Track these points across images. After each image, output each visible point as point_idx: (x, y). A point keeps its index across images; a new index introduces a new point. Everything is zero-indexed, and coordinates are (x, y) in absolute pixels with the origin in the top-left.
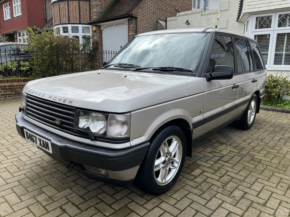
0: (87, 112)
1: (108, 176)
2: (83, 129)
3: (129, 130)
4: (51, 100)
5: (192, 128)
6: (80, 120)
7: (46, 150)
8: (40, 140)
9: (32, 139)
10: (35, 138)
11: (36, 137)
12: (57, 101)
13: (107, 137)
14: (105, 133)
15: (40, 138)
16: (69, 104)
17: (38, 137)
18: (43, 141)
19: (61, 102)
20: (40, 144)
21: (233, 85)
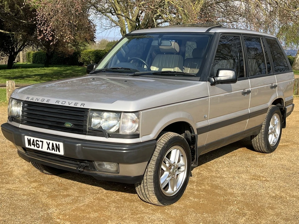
0: (99, 112)
1: (119, 173)
2: (96, 128)
3: (139, 128)
4: (60, 104)
5: (197, 134)
8: (48, 144)
9: (36, 145)
11: (42, 142)
12: (66, 105)
13: (120, 133)
15: (48, 141)
16: (82, 107)
17: (45, 141)
18: (53, 143)
19: (71, 105)
21: (243, 90)
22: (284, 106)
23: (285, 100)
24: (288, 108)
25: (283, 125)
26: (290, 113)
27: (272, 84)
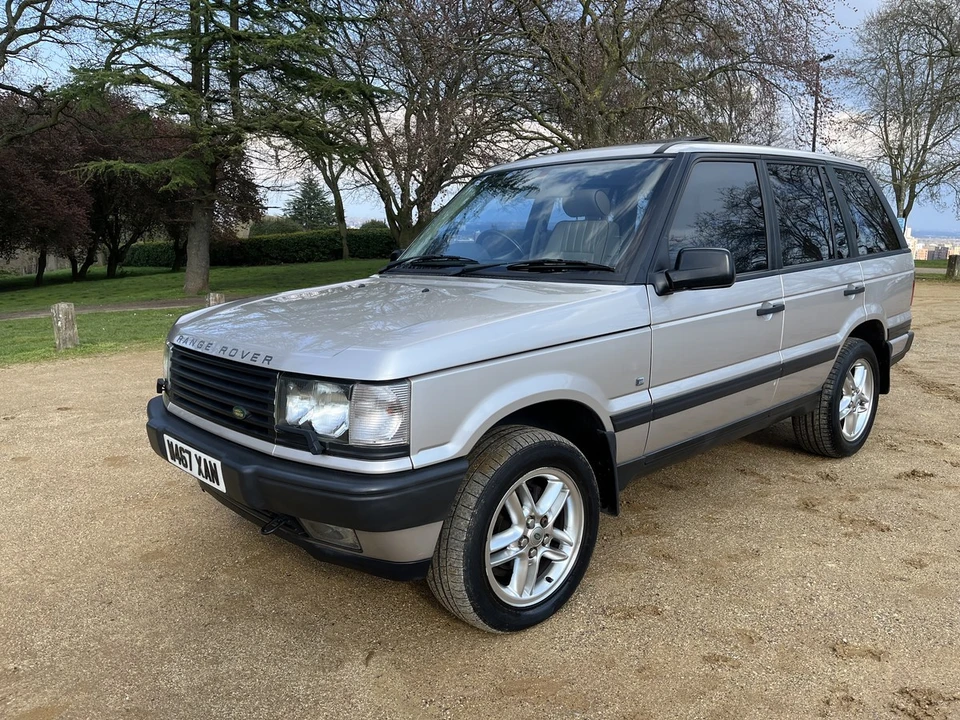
0: (305, 382)
1: (361, 551)
2: (296, 426)
3: (406, 427)
4: (226, 356)
6: (290, 405)
7: (211, 484)
8: (199, 460)
9: (182, 460)
10: (186, 456)
11: (189, 453)
12: (237, 358)
13: (350, 443)
14: (346, 434)
15: (199, 454)
16: (266, 365)
17: (194, 452)
18: (205, 460)
19: (247, 361)
20: (200, 472)
21: (760, 305)
22: (886, 338)
23: (889, 323)
24: (896, 343)
25: (881, 385)
26: (901, 355)
27: (850, 284)
